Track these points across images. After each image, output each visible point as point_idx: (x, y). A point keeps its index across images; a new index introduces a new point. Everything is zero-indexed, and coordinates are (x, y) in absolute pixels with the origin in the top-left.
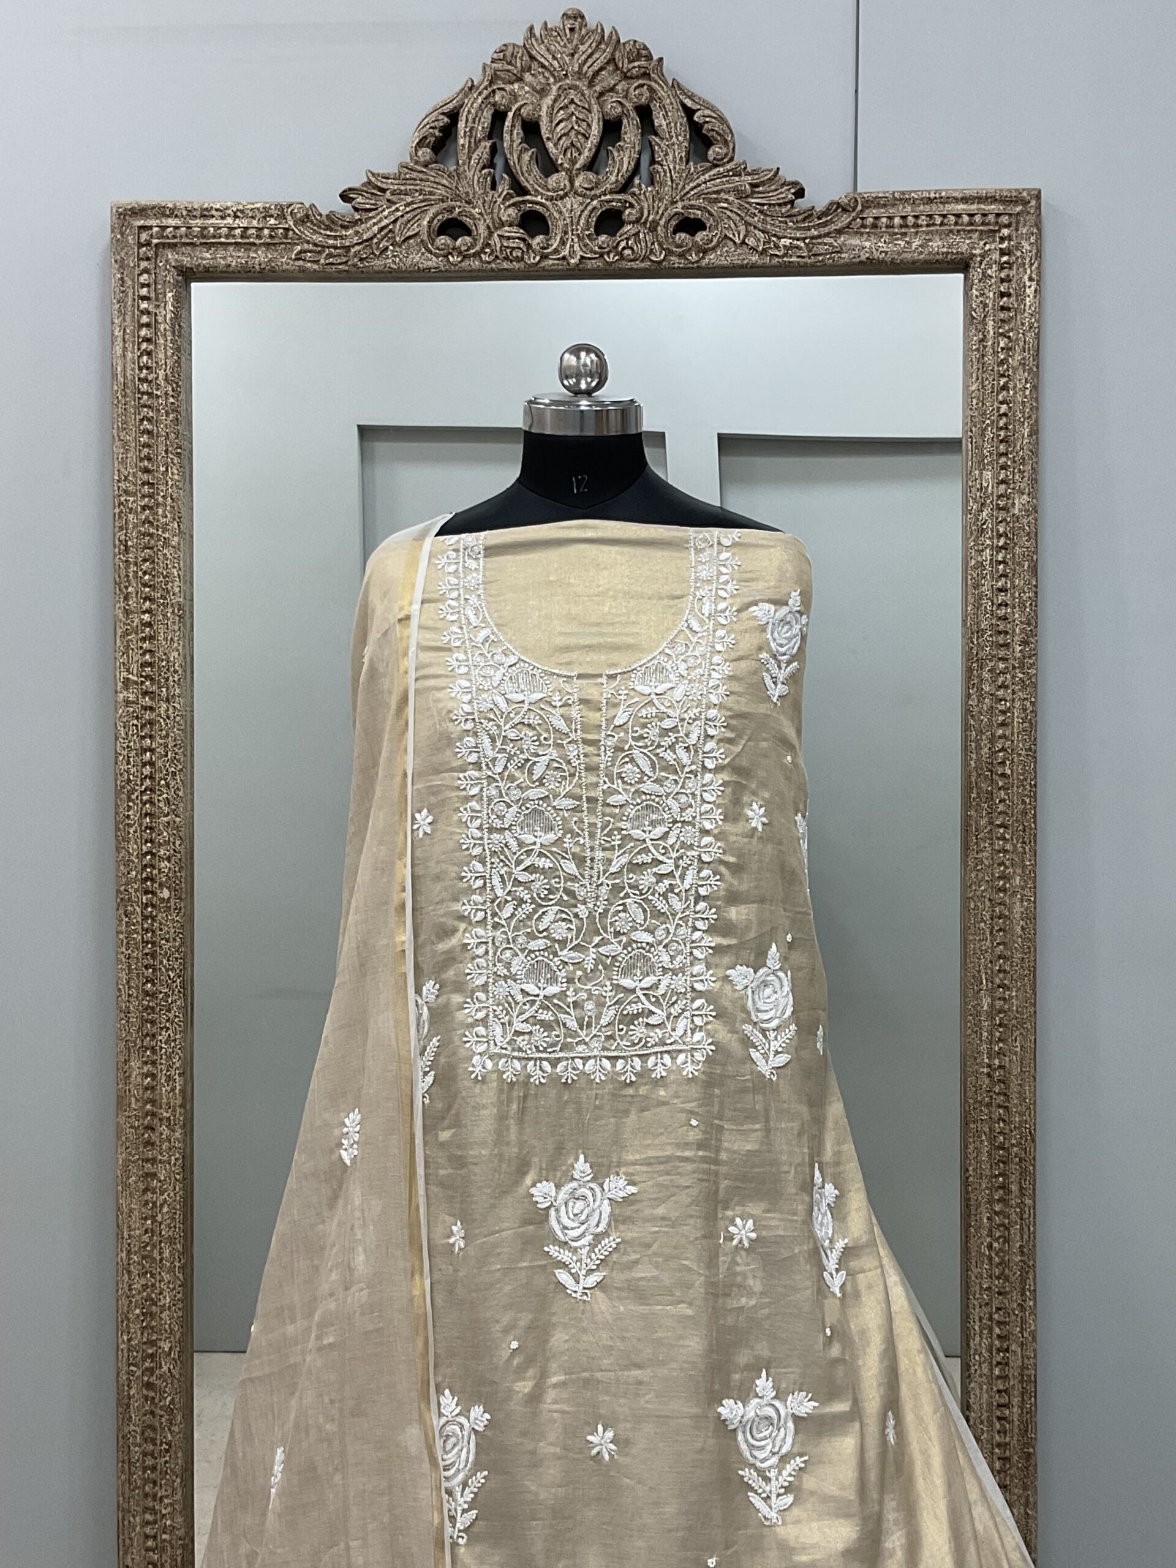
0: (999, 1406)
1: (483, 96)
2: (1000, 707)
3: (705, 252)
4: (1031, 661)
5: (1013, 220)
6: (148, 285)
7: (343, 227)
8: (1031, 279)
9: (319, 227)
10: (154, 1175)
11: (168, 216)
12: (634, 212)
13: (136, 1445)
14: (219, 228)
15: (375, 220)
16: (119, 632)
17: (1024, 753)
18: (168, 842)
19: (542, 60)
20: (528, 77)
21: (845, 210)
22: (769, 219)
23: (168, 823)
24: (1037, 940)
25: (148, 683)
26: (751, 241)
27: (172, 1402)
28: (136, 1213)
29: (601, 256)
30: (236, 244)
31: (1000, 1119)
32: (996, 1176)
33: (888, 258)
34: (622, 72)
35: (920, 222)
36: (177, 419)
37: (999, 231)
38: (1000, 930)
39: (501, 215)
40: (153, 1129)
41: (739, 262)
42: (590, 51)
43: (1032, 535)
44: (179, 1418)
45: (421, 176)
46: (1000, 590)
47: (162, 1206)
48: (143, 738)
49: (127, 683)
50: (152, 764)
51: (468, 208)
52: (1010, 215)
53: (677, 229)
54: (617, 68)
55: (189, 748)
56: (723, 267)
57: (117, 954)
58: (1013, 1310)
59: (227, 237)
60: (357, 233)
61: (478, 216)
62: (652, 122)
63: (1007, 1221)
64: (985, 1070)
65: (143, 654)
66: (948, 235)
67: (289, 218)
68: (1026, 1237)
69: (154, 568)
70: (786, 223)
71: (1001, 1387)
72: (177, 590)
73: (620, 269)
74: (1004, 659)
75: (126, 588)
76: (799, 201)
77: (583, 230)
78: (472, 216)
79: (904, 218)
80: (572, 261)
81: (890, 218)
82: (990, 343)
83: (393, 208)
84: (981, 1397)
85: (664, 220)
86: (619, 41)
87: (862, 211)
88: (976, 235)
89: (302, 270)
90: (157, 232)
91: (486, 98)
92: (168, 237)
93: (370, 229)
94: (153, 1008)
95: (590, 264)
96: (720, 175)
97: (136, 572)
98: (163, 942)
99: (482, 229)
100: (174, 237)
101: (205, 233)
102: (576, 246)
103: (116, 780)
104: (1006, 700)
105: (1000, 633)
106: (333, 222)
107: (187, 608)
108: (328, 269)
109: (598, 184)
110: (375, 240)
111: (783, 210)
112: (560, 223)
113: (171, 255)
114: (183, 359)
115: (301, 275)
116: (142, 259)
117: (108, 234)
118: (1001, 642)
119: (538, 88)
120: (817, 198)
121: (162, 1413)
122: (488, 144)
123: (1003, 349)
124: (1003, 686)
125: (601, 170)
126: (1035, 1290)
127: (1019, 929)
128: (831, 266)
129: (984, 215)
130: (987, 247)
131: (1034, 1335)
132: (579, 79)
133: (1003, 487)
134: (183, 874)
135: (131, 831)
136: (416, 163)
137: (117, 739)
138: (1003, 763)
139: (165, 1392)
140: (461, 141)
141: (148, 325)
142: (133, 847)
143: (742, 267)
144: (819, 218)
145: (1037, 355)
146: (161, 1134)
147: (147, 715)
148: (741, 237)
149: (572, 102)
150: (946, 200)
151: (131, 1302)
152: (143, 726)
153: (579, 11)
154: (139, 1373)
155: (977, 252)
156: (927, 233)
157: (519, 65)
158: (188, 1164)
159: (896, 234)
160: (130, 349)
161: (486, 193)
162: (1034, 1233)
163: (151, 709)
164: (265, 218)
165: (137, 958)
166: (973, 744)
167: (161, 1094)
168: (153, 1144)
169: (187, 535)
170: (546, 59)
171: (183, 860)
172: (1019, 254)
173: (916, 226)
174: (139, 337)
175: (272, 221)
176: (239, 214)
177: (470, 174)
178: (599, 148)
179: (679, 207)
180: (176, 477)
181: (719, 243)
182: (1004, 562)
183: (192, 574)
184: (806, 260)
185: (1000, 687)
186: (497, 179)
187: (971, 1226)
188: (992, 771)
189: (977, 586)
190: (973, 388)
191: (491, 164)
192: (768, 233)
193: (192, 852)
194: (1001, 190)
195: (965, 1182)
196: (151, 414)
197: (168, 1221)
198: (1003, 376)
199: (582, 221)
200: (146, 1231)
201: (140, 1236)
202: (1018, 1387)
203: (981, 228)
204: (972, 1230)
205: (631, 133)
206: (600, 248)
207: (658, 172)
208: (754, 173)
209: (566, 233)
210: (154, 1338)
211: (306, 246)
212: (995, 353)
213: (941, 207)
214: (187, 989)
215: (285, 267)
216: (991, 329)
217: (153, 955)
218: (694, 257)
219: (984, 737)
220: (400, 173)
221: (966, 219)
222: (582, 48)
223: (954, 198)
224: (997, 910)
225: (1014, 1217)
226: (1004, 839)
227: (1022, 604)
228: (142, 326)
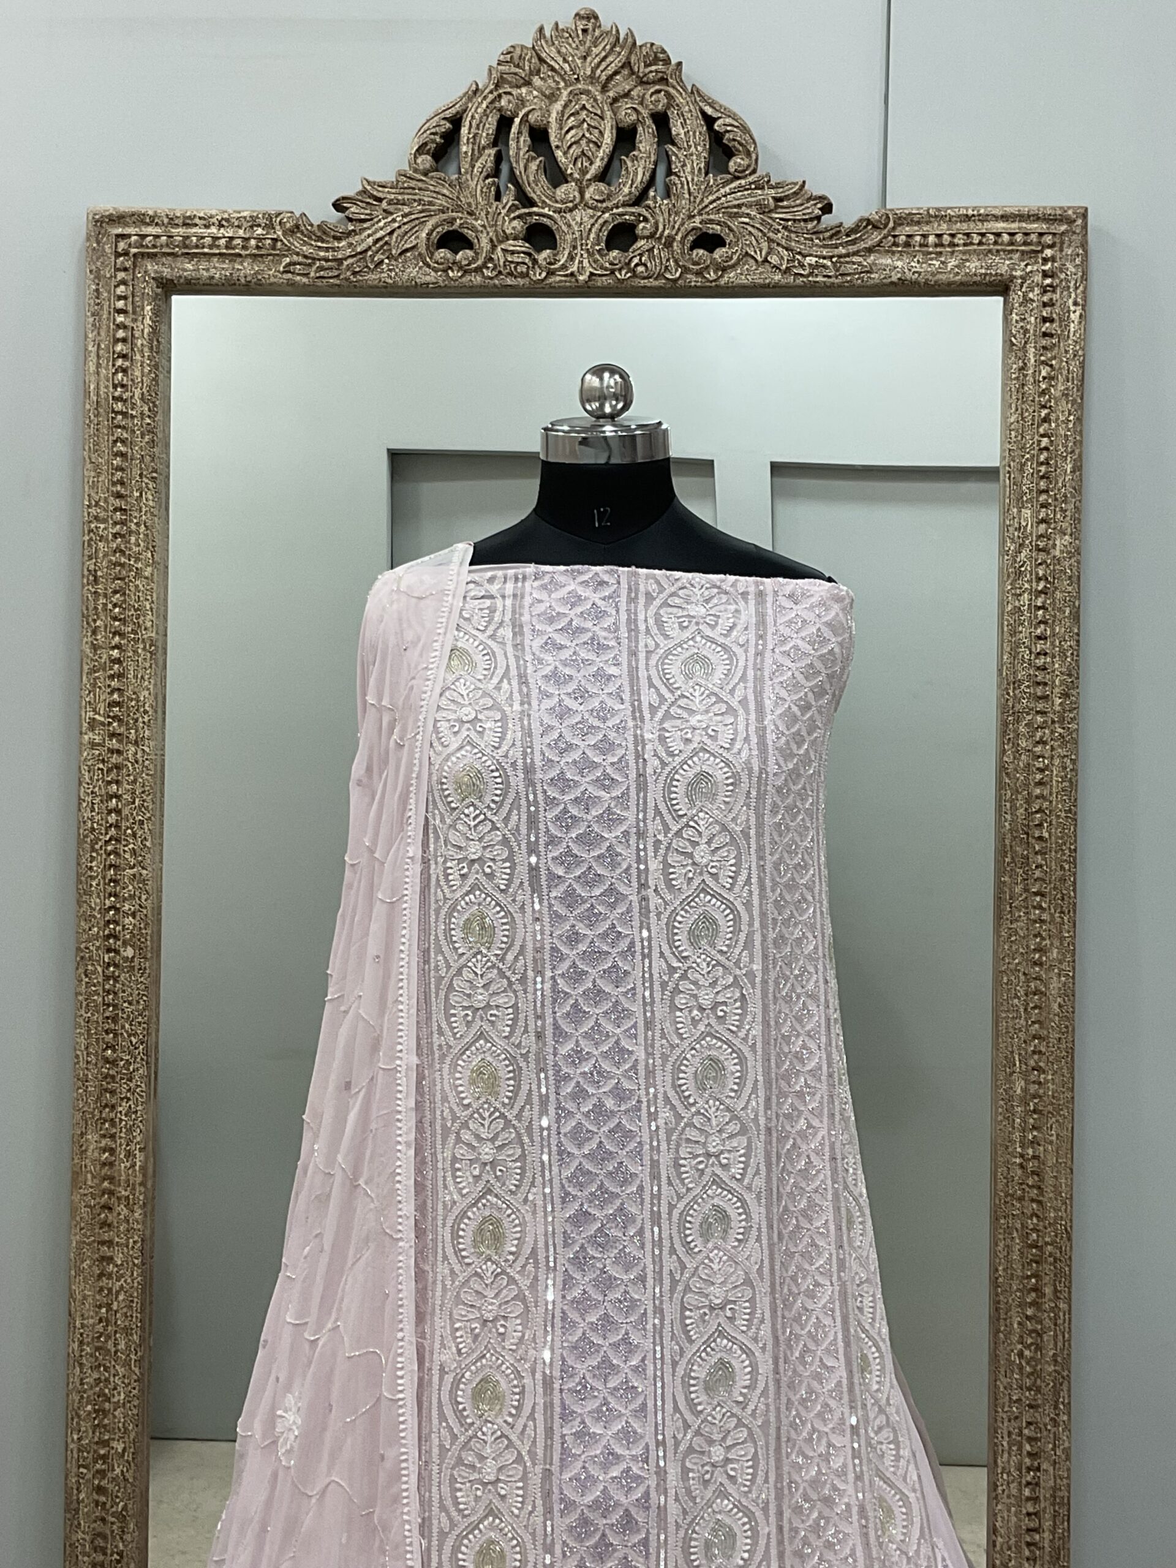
0: (1029, 1530)
1: (489, 100)
2: (1038, 765)
3: (724, 270)
4: (1072, 715)
5: (1057, 241)
6: (125, 298)
7: (335, 238)
8: (1075, 304)
9: (310, 238)
10: (110, 1259)
11: (148, 224)
12: (648, 226)
13: (84, 1554)
14: (203, 238)
15: (369, 232)
16: (86, 668)
17: (1063, 814)
18: (132, 897)
19: (552, 63)
20: (536, 81)
21: (875, 227)
22: (793, 236)
23: (134, 875)
24: (1076, 1020)
25: (115, 724)
26: (774, 259)
27: (125, 1508)
28: (90, 1300)
29: (613, 272)
30: (220, 254)
31: (1034, 1214)
32: (1029, 1277)
33: (922, 280)
34: (638, 77)
35: (956, 241)
36: (153, 441)
37: (1042, 251)
38: (1033, 1008)
39: (505, 227)
40: (110, 1209)
41: (761, 281)
42: (603, 54)
43: (1075, 579)
44: (132, 1526)
45: (420, 184)
46: (1039, 638)
47: (118, 1293)
48: (109, 783)
49: (93, 724)
50: (118, 811)
51: (470, 220)
52: (1054, 234)
53: (695, 245)
54: (632, 73)
55: (158, 795)
56: (744, 287)
57: (76, 1016)
58: (1045, 1425)
59: (211, 247)
60: (350, 245)
61: (480, 228)
62: (670, 130)
63: (1039, 1327)
64: (1018, 1161)
65: (111, 693)
66: (986, 255)
67: (278, 227)
68: (1060, 1344)
69: (124, 601)
70: (812, 240)
71: (1031, 1510)
72: (149, 624)
73: (633, 287)
74: (1042, 713)
75: (95, 621)
76: (826, 216)
77: (593, 245)
78: (473, 229)
79: (939, 236)
80: (581, 278)
81: (924, 236)
82: (1030, 372)
83: (390, 219)
84: (1011, 1519)
85: (680, 235)
86: (634, 43)
87: (894, 229)
88: (1018, 255)
89: (291, 284)
90: (136, 241)
91: (492, 102)
92: (147, 247)
93: (363, 241)
94: (113, 1077)
95: (600, 282)
96: (741, 188)
97: (105, 605)
98: (126, 1005)
99: (485, 243)
100: (154, 246)
101: (187, 242)
102: (586, 263)
103: (79, 828)
104: (1044, 757)
105: (1038, 684)
106: (325, 233)
107: (159, 644)
108: (319, 283)
109: (609, 197)
110: (370, 253)
111: (810, 226)
112: (569, 237)
113: (151, 267)
114: (161, 376)
115: (289, 289)
116: (117, 270)
117: (83, 243)
118: (1039, 694)
119: (547, 93)
120: (846, 214)
121: (113, 1519)
122: (492, 152)
123: (1044, 378)
124: (1045, 743)
125: (614, 180)
126: (1069, 1403)
127: (1056, 1006)
128: (859, 287)
129: (1026, 234)
130: (1029, 268)
131: (1067, 1452)
132: (592, 83)
133: (1043, 526)
134: (149, 932)
135: (94, 884)
136: (416, 171)
137: (80, 784)
138: (1040, 825)
139: (117, 1497)
140: (464, 149)
141: (124, 340)
142: (95, 901)
143: (764, 286)
144: (848, 235)
145: (1081, 387)
146: (119, 1214)
147: (115, 759)
148: (764, 253)
149: (584, 107)
150: (984, 218)
151: (82, 1397)
152: (109, 770)
153: (594, 12)
154: (89, 1476)
155: (1018, 273)
156: (964, 253)
157: (527, 68)
158: (147, 1248)
159: (931, 253)
160: (104, 365)
161: (490, 205)
162: (1069, 1340)
163: (119, 752)
164: (252, 227)
165: (97, 1022)
166: (1008, 804)
167: (120, 1170)
168: (109, 1225)
169: (162, 567)
170: (557, 62)
171: (149, 915)
172: (1063, 276)
173: (952, 245)
174: (114, 352)
175: (260, 231)
176: (224, 223)
177: (473, 184)
178: (611, 158)
179: (697, 222)
180: (151, 503)
181: (739, 260)
182: (1043, 607)
183: (166, 607)
184: (831, 280)
185: (1038, 743)
186: (502, 189)
187: (998, 1331)
188: (1027, 834)
189: (1014, 633)
190: (1012, 420)
191: (496, 172)
192: (792, 250)
193: (160, 907)
194: (1045, 208)
195: (994, 1283)
196: (125, 435)
197: (125, 1310)
198: (1044, 407)
199: (592, 236)
200: (100, 1321)
201: (93, 1325)
202: (1050, 1510)
203: (1023, 248)
204: (1001, 1335)
205: (646, 142)
206: (611, 264)
207: (675, 184)
208: (777, 186)
209: (575, 247)
210: (106, 1437)
211: (295, 258)
212: (1036, 382)
213: (979, 224)
214: (151, 1056)
215: (272, 280)
216: (1031, 356)
217: (115, 1019)
218: (712, 275)
219: (1020, 797)
220: (398, 181)
221: (1006, 238)
222: (595, 51)
223: (994, 216)
224: (1032, 985)
225: (1048, 1323)
226: (1040, 907)
227: (1063, 653)
228: (117, 340)
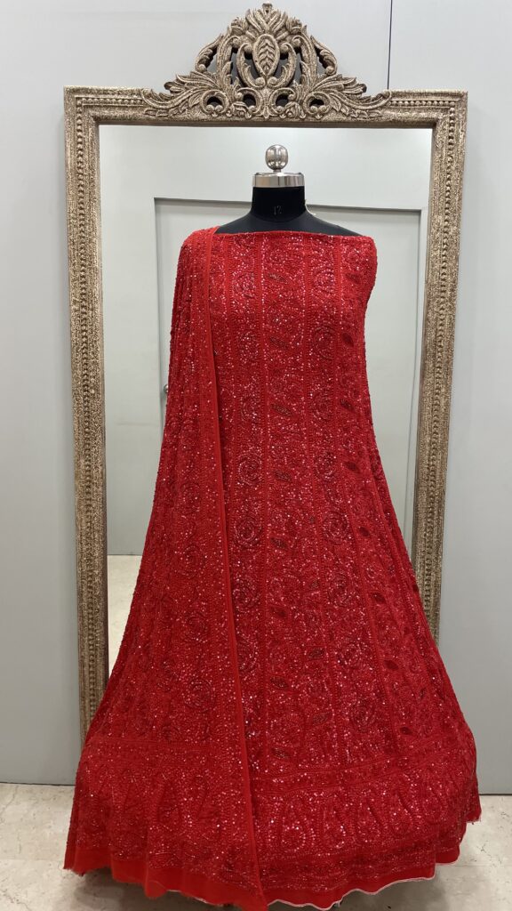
1: (228, 40)
2: (442, 317)
3: (323, 114)
4: (454, 298)
5: (456, 104)
6: (81, 125)
7: (166, 100)
8: (462, 131)
9: (156, 100)
10: (90, 505)
11: (89, 93)
12: (293, 96)
13: (85, 610)
14: (112, 99)
15: (180, 97)
16: (71, 280)
17: (449, 337)
18: (93, 370)
19: (254, 25)
20: (248, 32)
21: (384, 97)
22: (351, 101)
23: (93, 362)
24: (450, 415)
25: (84, 302)
26: (343, 110)
27: (99, 593)
29: (278, 116)
30: (119, 106)
31: (432, 486)
32: (429, 508)
33: (403, 121)
34: (289, 31)
36: (94, 186)
37: (450, 109)
38: (436, 410)
39: (235, 96)
40: (90, 487)
41: (338, 120)
42: (275, 21)
43: (457, 244)
44: (102, 600)
45: (200, 77)
46: (443, 268)
47: (94, 517)
48: (82, 325)
49: (75, 302)
50: (86, 337)
51: (221, 92)
52: (455, 102)
53: (312, 104)
54: (287, 30)
55: (101, 330)
56: (331, 122)
57: (73, 416)
58: (433, 560)
59: (115, 103)
60: (172, 102)
61: (225, 96)
62: (301, 55)
63: (432, 525)
64: (427, 466)
65: (82, 290)
66: (428, 110)
67: (142, 95)
68: (439, 532)
69: (85, 252)
70: (358, 102)
72: (95, 262)
73: (286, 122)
74: (443, 297)
75: (74, 260)
76: (365, 93)
77: (271, 103)
78: (222, 96)
79: (409, 102)
80: (266, 118)
81: (403, 102)
82: (444, 159)
83: (188, 92)
85: (306, 100)
86: (287, 17)
87: (391, 98)
88: (440, 110)
89: (148, 119)
90: (84, 101)
91: (229, 42)
92: (89, 103)
93: (177, 101)
94: (89, 439)
95: (273, 120)
96: (330, 80)
97: (78, 254)
98: (92, 411)
99: (227, 102)
100: (92, 103)
101: (106, 101)
102: (268, 111)
103: (71, 343)
104: (443, 315)
105: (442, 286)
106: (161, 98)
107: (99, 270)
108: (159, 119)
109: (277, 83)
110: (180, 106)
111: (358, 96)
112: (261, 100)
113: (91, 112)
114: (96, 158)
115: (148, 122)
116: (78, 113)
117: (62, 102)
118: (442, 290)
119: (252, 38)
120: (372, 92)
121: (96, 598)
122: (230, 63)
123: (449, 162)
124: (442, 309)
125: (279, 76)
126: (442, 552)
127: (443, 410)
128: (377, 123)
129: (444, 101)
130: (445, 116)
131: (440, 569)
132: (270, 34)
133: (446, 223)
134: (100, 384)
135: (78, 365)
136: (198, 71)
137: (71, 326)
138: (440, 341)
139: (96, 590)
140: (218, 62)
141: (81, 143)
142: (79, 372)
143: (339, 122)
144: (373, 101)
145: (463, 165)
146: (94, 489)
147: (84, 316)
148: (339, 108)
149: (267, 44)
150: (427, 94)
151: (82, 555)
152: (82, 320)
154: (86, 583)
155: (440, 118)
156: (419, 109)
157: (243, 27)
158: (104, 501)
159: (406, 109)
160: (73, 153)
161: (229, 86)
162: (443, 530)
163: (85, 313)
164: (132, 95)
165: (82, 418)
167: (93, 473)
168: (90, 493)
169: (99, 238)
170: (256, 25)
171: (100, 378)
172: (457, 119)
173: (415, 105)
174: (77, 148)
175: (135, 96)
176: (120, 93)
177: (221, 76)
178: (278, 66)
179: (312, 94)
180: (94, 212)
181: (329, 111)
182: (445, 255)
183: (101, 255)
184: (367, 120)
186: (233, 79)
188: (435, 344)
189: (433, 266)
190: (436, 179)
191: (231, 72)
192: (351, 107)
193: (103, 375)
194: (451, 91)
196: (83, 183)
197: (97, 524)
198: (448, 174)
199: (270, 100)
200: (88, 528)
201: (85, 529)
202: (434, 589)
203: (442, 107)
205: (293, 60)
206: (278, 112)
207: (304, 78)
208: (346, 79)
209: (263, 104)
210: (92, 569)
211: (150, 108)
212: (446, 163)
213: (425, 97)
214: (103, 431)
215: (140, 118)
216: (444, 152)
217: (88, 417)
218: (318, 117)
219: (433, 330)
220: (191, 76)
221: (436, 103)
222: (271, 20)
223: (431, 93)
224: (435, 402)
225: (435, 524)
226: (438, 372)
227: (452, 274)
228: (78, 143)
